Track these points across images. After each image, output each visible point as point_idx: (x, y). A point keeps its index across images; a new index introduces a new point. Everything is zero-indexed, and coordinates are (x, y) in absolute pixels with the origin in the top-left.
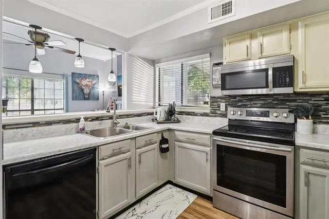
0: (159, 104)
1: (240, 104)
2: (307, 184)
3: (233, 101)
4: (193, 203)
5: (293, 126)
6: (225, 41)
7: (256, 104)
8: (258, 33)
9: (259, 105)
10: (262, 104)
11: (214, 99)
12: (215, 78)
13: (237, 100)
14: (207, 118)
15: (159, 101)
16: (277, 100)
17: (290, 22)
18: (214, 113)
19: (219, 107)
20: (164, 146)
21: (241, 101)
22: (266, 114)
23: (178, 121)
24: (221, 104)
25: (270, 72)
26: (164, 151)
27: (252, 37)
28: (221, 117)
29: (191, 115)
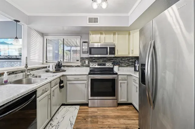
0: (46, 61)
1: (94, 61)
2: (121, 86)
3: (92, 60)
4: (79, 109)
5: (113, 68)
6: (90, 33)
7: (100, 61)
8: (104, 33)
9: (101, 61)
10: (103, 61)
11: (82, 59)
12: (84, 49)
13: (93, 59)
14: (79, 68)
15: (46, 59)
16: (107, 59)
17: (114, 31)
18: (82, 66)
19: (85, 62)
20: (62, 85)
21: (95, 60)
22: (104, 65)
23: (65, 71)
24: (86, 61)
25: (108, 49)
26: (61, 87)
27: (101, 34)
28: (86, 67)
29: (70, 67)
